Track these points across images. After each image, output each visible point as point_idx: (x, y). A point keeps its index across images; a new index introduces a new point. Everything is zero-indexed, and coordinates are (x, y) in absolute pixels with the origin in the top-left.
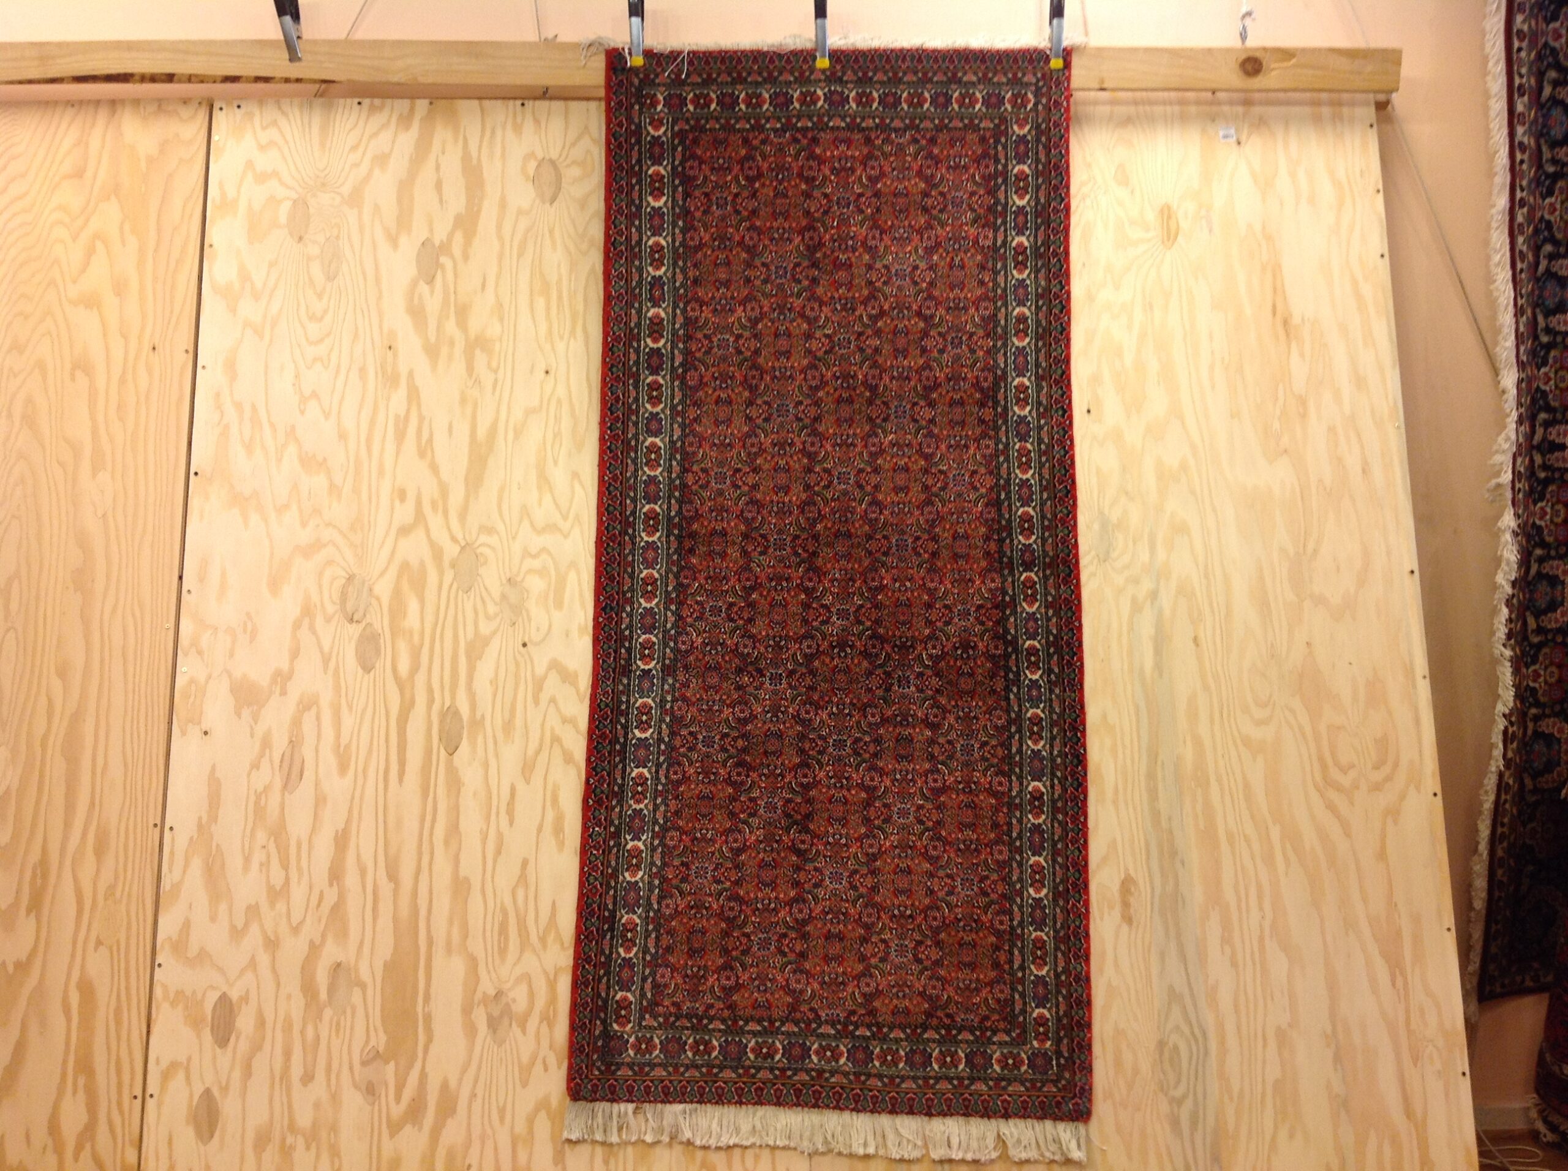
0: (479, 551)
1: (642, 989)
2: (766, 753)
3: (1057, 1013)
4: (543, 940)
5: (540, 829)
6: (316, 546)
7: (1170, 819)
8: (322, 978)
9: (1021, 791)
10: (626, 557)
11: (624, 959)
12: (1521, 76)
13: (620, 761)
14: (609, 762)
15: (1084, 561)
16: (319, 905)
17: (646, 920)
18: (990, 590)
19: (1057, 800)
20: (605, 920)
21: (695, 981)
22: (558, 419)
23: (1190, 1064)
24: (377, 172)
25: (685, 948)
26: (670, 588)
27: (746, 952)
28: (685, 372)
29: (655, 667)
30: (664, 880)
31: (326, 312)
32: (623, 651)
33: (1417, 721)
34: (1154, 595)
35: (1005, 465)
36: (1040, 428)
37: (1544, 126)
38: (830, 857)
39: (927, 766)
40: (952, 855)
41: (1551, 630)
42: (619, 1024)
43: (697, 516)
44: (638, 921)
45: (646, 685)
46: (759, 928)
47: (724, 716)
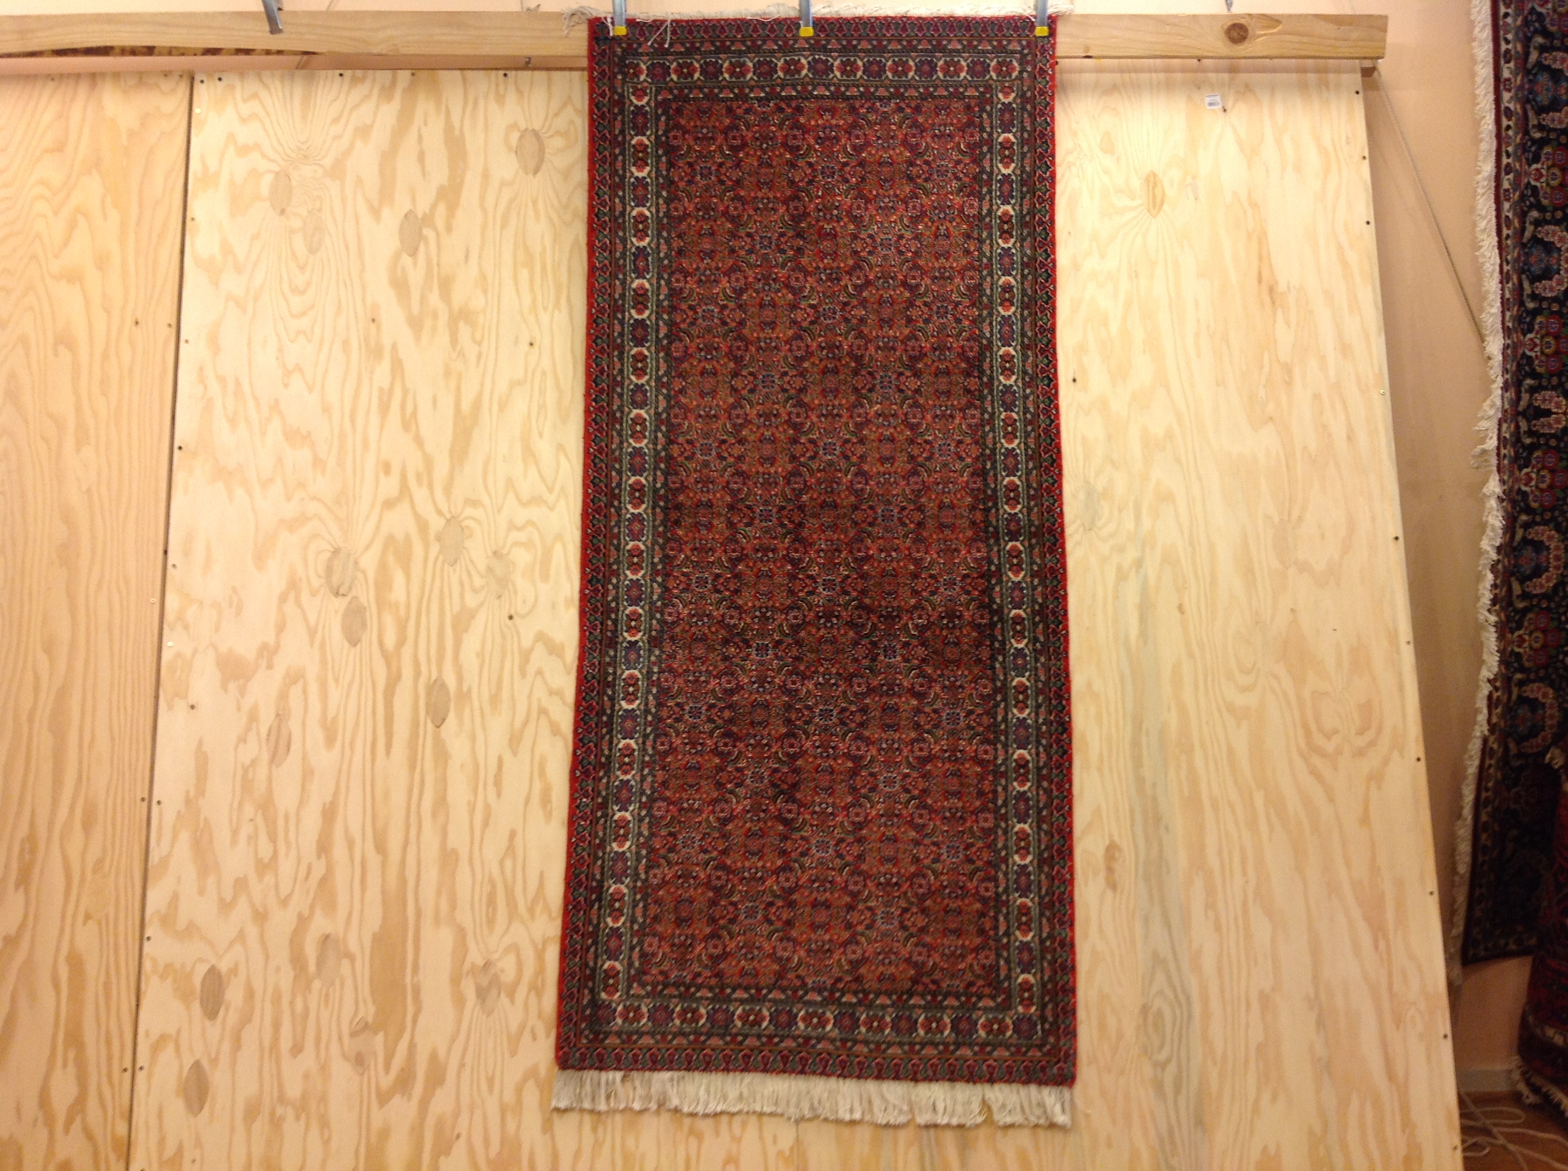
0: (464, 524)
1: (630, 958)
2: (752, 723)
3: (1042, 978)
4: (531, 910)
5: (527, 802)
6: (302, 519)
7: (1154, 785)
8: (311, 951)
9: (1006, 759)
10: (611, 529)
11: (611, 928)
12: (1507, 42)
13: (607, 733)
14: (596, 733)
15: (1069, 530)
16: (307, 877)
17: (634, 890)
18: (976, 560)
19: (1043, 768)
20: (593, 890)
21: (683, 949)
22: (542, 392)
23: (1174, 1026)
24: (359, 144)
25: (672, 917)
26: (656, 560)
27: (732, 921)
28: (670, 343)
29: (641, 639)
30: (652, 850)
31: (308, 284)
32: (610, 623)
33: (1401, 688)
34: (1139, 563)
35: (991, 435)
36: (1026, 397)
37: (1531, 91)
38: (817, 826)
39: (913, 735)
40: (938, 823)
41: (1536, 596)
42: (607, 993)
43: (683, 488)
44: (625, 891)
45: (633, 656)
46: (746, 897)
47: (710, 687)
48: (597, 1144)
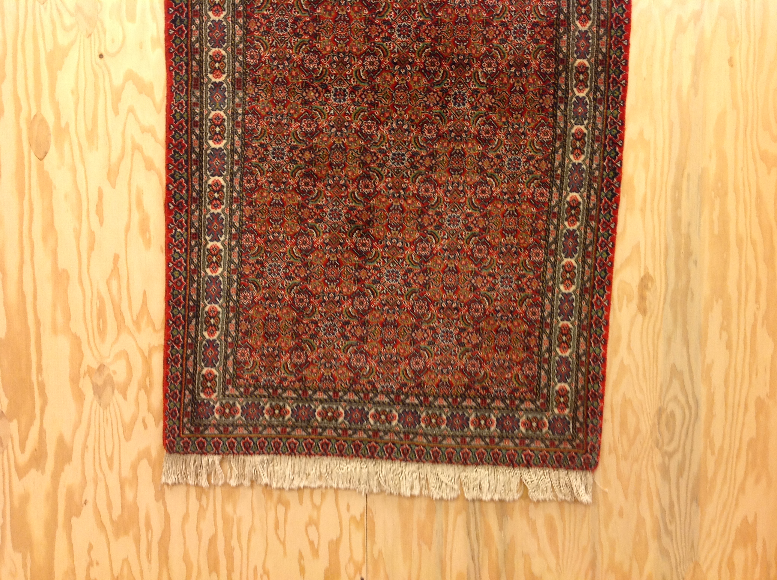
1: (225, 365)
2: (330, 165)
3: (576, 387)
4: (137, 323)
5: (128, 229)
7: (689, 224)
9: (560, 201)
11: (208, 341)
13: (197, 170)
14: (187, 170)
17: (227, 309)
19: (592, 209)
20: (191, 308)
21: (271, 358)
23: (683, 425)
25: (261, 332)
27: (314, 336)
29: (225, 80)
30: (242, 275)
32: (194, 63)
34: (698, 16)
38: (388, 258)
39: (477, 178)
42: (205, 393)
44: (219, 309)
45: (218, 98)
46: (325, 316)
47: (292, 129)
48: (202, 510)
